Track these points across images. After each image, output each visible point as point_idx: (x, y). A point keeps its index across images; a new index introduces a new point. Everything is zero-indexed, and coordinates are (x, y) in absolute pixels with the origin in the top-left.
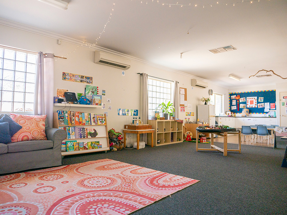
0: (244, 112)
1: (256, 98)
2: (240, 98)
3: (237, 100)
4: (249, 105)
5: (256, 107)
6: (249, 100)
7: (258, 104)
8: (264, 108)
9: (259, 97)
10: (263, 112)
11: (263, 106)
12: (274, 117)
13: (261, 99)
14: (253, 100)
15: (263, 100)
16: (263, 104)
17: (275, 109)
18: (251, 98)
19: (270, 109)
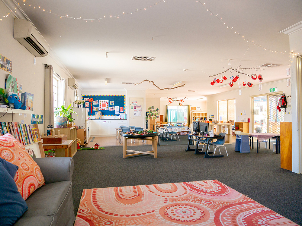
0: (98, 114)
1: (108, 101)
2: (93, 100)
3: (90, 103)
4: (102, 108)
5: (108, 110)
6: (102, 103)
7: (110, 107)
8: (115, 111)
9: (111, 101)
10: (114, 115)
11: (114, 109)
12: (125, 119)
13: (112, 103)
14: (105, 103)
15: (113, 104)
16: (114, 107)
17: (123, 112)
18: (103, 101)
19: (119, 112)
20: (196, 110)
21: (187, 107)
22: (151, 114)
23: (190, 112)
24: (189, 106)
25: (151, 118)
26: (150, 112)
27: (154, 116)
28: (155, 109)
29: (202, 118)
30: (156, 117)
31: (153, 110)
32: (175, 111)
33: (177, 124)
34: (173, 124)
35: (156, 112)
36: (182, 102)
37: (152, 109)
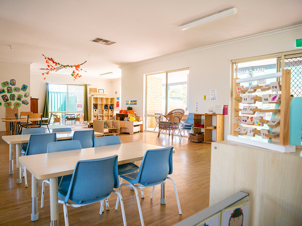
20: (98, 93)
21: (83, 88)
22: (8, 95)
23: (89, 96)
24: (86, 86)
25: (9, 104)
26: (6, 91)
27: (16, 101)
28: (19, 85)
29: (106, 106)
30: (20, 102)
31: (13, 87)
32: (62, 95)
33: (66, 116)
34: (59, 115)
35: (22, 93)
36: (79, 70)
37: (10, 86)
